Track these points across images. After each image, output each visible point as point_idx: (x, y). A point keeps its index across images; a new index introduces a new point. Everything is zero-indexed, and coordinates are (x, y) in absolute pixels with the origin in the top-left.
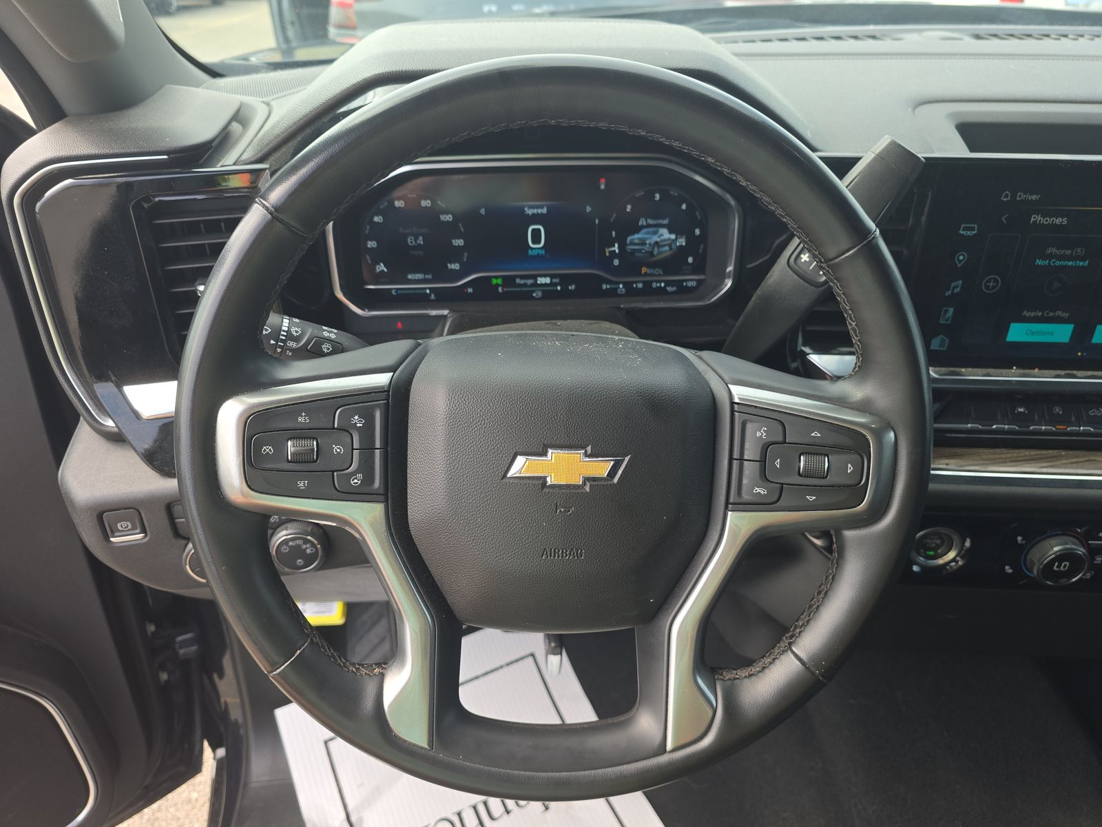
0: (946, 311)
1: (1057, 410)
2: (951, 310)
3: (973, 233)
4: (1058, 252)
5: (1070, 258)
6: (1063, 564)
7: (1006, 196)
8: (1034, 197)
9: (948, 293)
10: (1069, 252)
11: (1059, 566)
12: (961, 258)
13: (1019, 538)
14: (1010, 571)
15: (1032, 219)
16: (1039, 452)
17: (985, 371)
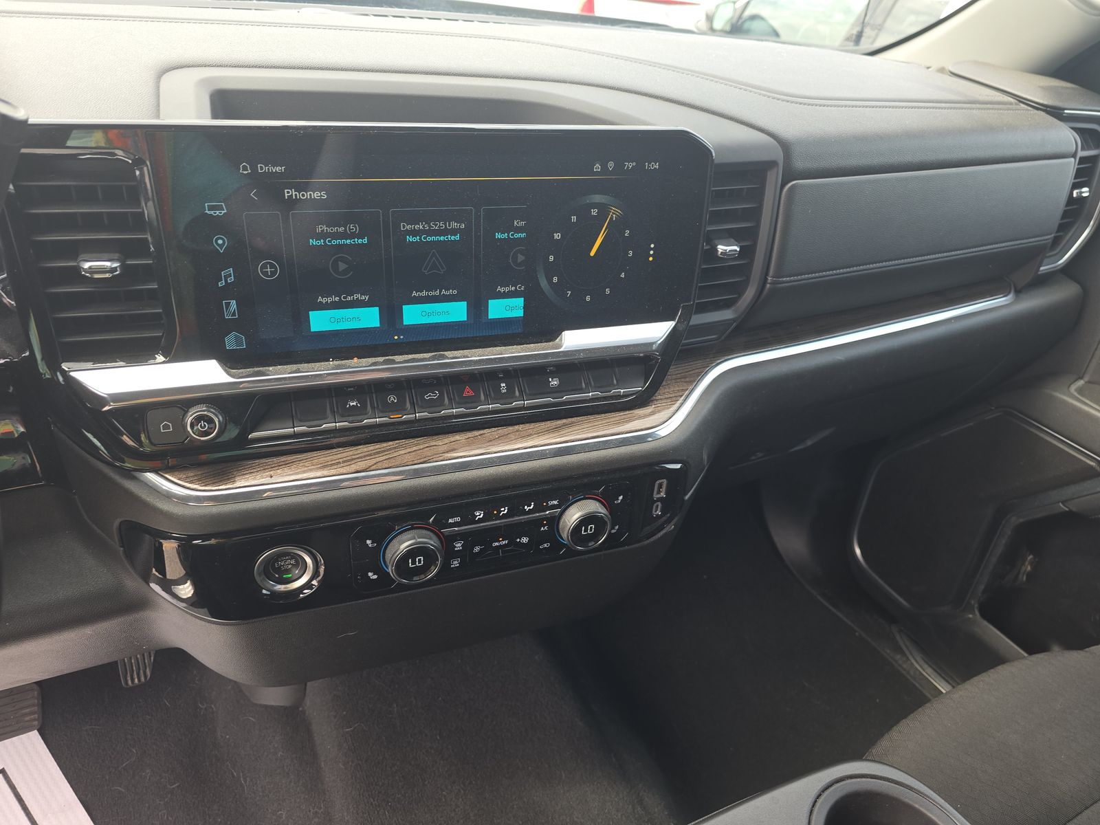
0: (228, 305)
1: (392, 399)
2: (233, 303)
3: (223, 212)
4: (329, 230)
5: (344, 236)
6: (417, 560)
7: (245, 168)
8: (278, 169)
9: (221, 284)
10: (341, 229)
11: (414, 562)
12: (220, 242)
13: (369, 542)
14: (375, 577)
15: (286, 195)
16: (378, 446)
17: (294, 367)
